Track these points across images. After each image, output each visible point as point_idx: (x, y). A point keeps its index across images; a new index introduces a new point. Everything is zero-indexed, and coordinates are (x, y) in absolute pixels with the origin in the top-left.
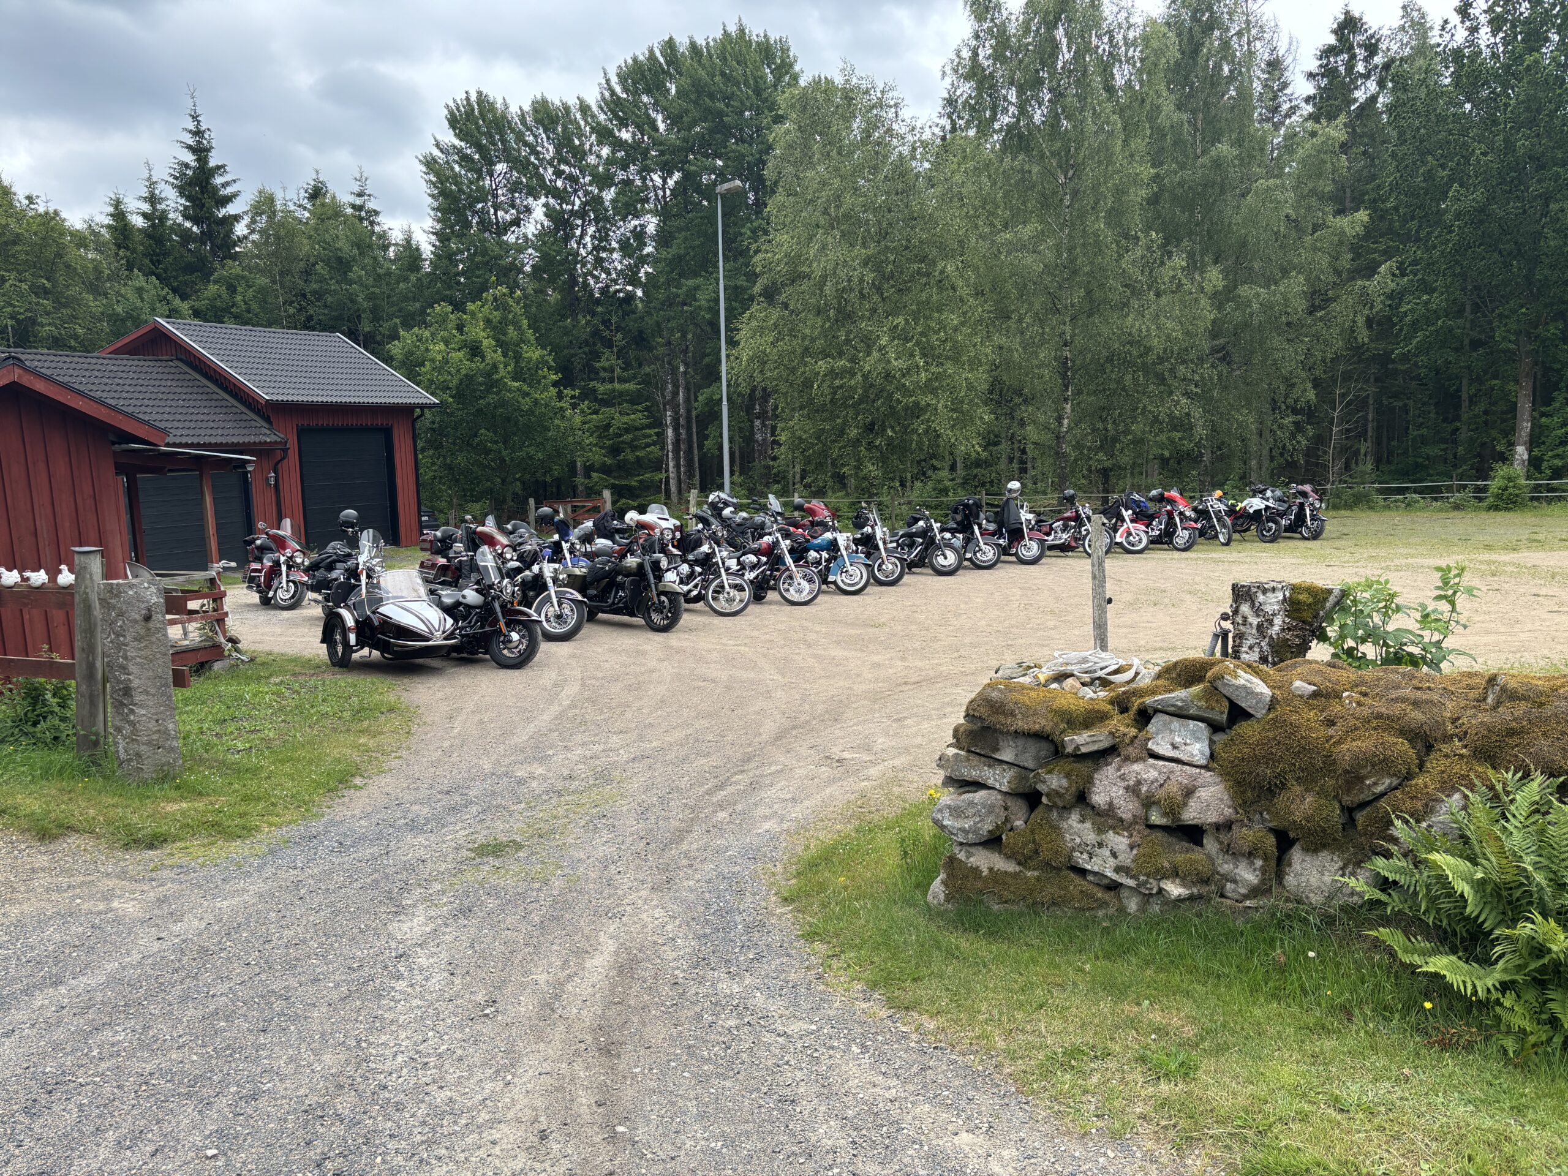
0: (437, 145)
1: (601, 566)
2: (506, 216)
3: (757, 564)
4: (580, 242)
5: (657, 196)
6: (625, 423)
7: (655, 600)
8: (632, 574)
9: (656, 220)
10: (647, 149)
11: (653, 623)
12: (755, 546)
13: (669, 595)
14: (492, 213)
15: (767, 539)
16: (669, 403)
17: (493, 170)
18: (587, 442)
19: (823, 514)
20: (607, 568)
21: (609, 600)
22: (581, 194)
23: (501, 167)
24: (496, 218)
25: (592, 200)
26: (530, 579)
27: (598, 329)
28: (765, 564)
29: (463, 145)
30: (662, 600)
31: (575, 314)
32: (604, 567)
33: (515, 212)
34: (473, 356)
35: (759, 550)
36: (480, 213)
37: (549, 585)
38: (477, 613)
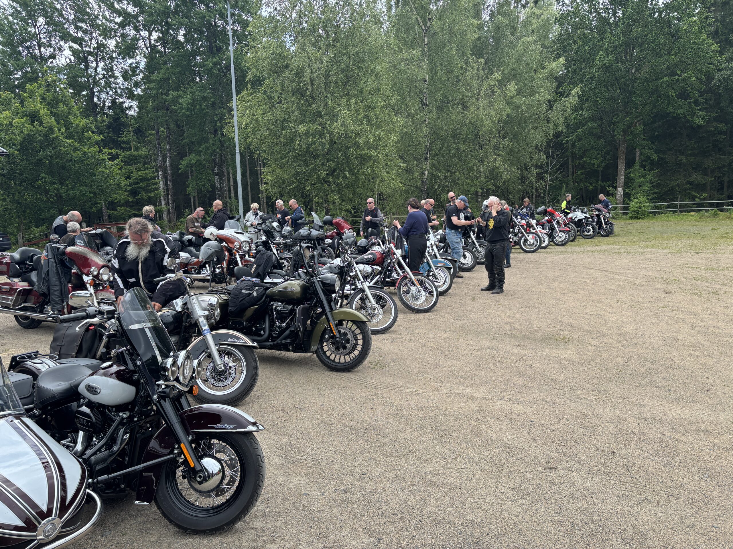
1: (247, 292)
2: (47, 52)
3: (371, 274)
4: (96, 72)
5: (145, 45)
6: (141, 176)
7: (335, 332)
8: (294, 299)
9: (145, 60)
10: (137, 16)
11: (331, 360)
12: (369, 256)
13: (350, 324)
14: (37, 48)
15: (377, 249)
16: (160, 167)
17: (36, 21)
18: (123, 184)
19: (347, 228)
20: (255, 294)
21: (262, 332)
22: (94, 42)
23: (41, 20)
24: (40, 52)
25: (101, 46)
26: (171, 319)
27: (111, 123)
28: (380, 273)
29: (14, 4)
30: (343, 331)
31: (95, 114)
32: (251, 292)
33: (52, 50)
34: (33, 121)
35: (374, 260)
36: (28, 48)
37: (204, 328)
38: (123, 419)
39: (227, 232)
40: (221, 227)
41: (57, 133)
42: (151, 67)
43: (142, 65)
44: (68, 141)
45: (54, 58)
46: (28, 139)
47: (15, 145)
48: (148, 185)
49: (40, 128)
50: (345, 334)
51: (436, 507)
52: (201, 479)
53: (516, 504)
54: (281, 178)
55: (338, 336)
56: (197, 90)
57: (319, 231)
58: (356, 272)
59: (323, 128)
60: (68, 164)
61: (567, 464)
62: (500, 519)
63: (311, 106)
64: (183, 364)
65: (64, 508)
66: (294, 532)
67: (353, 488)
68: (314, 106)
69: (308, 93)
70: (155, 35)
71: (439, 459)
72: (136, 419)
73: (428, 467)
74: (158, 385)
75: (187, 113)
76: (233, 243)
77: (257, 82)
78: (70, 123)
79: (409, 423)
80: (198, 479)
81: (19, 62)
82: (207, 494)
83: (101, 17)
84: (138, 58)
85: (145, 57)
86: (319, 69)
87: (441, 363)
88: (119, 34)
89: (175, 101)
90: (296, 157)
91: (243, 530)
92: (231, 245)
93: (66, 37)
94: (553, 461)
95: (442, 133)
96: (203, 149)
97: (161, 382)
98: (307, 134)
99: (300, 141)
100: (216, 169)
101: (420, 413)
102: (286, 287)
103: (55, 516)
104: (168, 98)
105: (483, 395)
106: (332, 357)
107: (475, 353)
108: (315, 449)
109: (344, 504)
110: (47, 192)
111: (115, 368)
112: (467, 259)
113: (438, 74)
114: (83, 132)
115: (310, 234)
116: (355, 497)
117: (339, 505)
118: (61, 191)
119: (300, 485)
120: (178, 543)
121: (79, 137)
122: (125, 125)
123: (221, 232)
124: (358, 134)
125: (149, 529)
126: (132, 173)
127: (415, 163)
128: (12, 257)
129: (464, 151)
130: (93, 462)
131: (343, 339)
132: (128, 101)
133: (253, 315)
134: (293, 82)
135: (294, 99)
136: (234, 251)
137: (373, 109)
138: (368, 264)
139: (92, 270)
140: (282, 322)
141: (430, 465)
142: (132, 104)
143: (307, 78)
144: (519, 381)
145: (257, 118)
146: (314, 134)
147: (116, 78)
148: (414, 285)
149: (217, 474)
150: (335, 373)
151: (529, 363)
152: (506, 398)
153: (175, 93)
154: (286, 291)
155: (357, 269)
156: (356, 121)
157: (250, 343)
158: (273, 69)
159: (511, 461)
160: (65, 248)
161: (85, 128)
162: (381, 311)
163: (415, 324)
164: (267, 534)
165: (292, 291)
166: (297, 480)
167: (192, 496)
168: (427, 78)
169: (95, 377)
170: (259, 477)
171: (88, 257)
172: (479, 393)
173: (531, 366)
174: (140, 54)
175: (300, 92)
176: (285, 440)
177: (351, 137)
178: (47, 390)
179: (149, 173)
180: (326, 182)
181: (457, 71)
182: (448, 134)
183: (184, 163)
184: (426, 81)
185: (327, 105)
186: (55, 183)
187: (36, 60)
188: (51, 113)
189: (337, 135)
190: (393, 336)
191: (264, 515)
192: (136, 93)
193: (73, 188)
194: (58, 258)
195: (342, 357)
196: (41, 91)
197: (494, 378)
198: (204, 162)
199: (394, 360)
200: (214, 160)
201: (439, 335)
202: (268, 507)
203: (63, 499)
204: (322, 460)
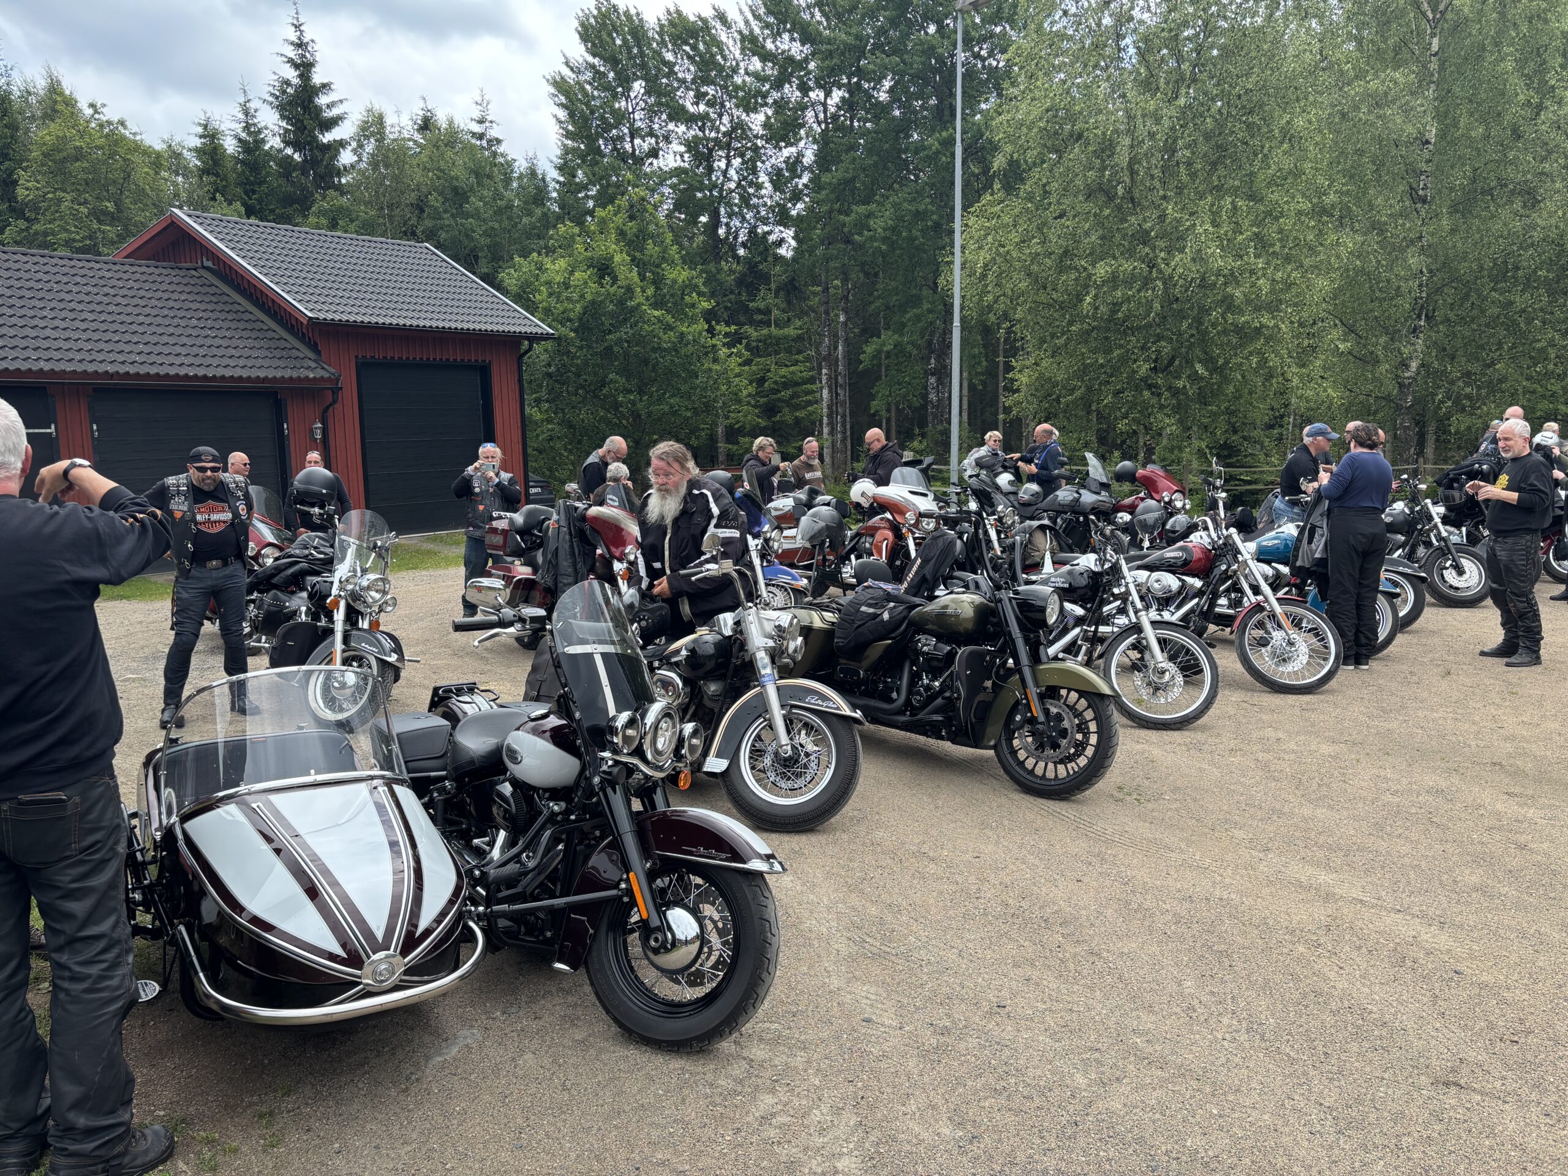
0: (567, 64)
1: (871, 610)
2: (643, 145)
3: (1179, 593)
4: (725, 176)
5: (816, 116)
6: (784, 377)
7: (1037, 711)
8: (959, 633)
9: (815, 147)
10: (806, 60)
11: (1026, 769)
12: (1172, 554)
13: (1074, 696)
14: (628, 139)
15: (1199, 539)
16: (824, 359)
17: (629, 89)
18: (745, 392)
19: (1168, 489)
20: (886, 616)
21: (894, 695)
22: (726, 119)
23: (638, 86)
24: (633, 146)
25: (739, 126)
26: (711, 650)
27: (744, 275)
28: (1200, 593)
29: (596, 61)
30: (1054, 710)
31: (718, 258)
32: (879, 612)
33: (653, 141)
34: (602, 277)
35: (1186, 563)
36: (614, 140)
37: (763, 672)
38: (553, 814)
39: (896, 491)
40: (883, 481)
41: (639, 298)
42: (824, 160)
43: (809, 158)
44: (657, 313)
45: (656, 156)
46: (593, 309)
47: (570, 320)
48: (795, 395)
49: (612, 290)
50: (1059, 718)
51: (1125, 1105)
52: (658, 945)
53: (1318, 1139)
54: (1050, 379)
55: (1042, 718)
56: (905, 200)
57: (1098, 493)
58: (1127, 586)
59: (1152, 266)
60: (653, 356)
61: (1498, 1084)
62: (1264, 1164)
63: (1126, 221)
64: (656, 727)
65: (410, 942)
66: (817, 1082)
67: (966, 1027)
68: (1133, 219)
69: (1120, 190)
70: (837, 95)
71: (1178, 1010)
72: (573, 817)
73: (1148, 1021)
74: (603, 759)
75: (884, 247)
76: (902, 513)
77: (1014, 176)
78: (663, 277)
79: (1146, 923)
80: (653, 943)
81: (596, 169)
82: (672, 974)
83: (742, 71)
84: (802, 144)
85: (815, 141)
86: (1152, 135)
87: (1286, 810)
88: (770, 101)
89: (862, 225)
90: (1088, 332)
91: (729, 1059)
92: (899, 519)
93: (678, 114)
94: (1465, 1070)
95: (1463, 268)
96: (909, 320)
97: (606, 754)
98: (1113, 280)
99: (1096, 296)
100: (933, 361)
101: (1182, 909)
102: (946, 607)
103: (395, 951)
104: (847, 219)
105: (1356, 893)
106: (1030, 763)
107: (1388, 798)
108: (924, 939)
109: (931, 1056)
110: (616, 406)
111: (554, 721)
112: (1466, 576)
113: (1462, 124)
114: (683, 294)
115: (1077, 500)
116: (962, 1046)
117: (924, 1055)
118: (639, 406)
119: (865, 1001)
120: (614, 1052)
121: (675, 304)
122: (765, 278)
123: (883, 491)
124: (1232, 278)
125: (578, 1019)
126: (769, 371)
127: (1383, 340)
128: (511, 521)
129: (1524, 311)
130: (491, 879)
131: (1054, 728)
132: (778, 229)
133: (881, 658)
134: (1091, 169)
135: (1089, 206)
136: (904, 530)
137: (1277, 219)
138: (1173, 573)
139: (627, 551)
140: (934, 679)
141: (1153, 1018)
142: (784, 235)
143: (1122, 157)
144: (1472, 877)
145: (1008, 252)
146: (1129, 282)
147: (759, 187)
148: (1280, 626)
149: (692, 941)
150: (1031, 799)
151: (1522, 839)
152: (1415, 910)
153: (862, 209)
154: (943, 615)
155: (1129, 580)
156: (1228, 246)
157: (847, 711)
158: (1050, 144)
159: (1355, 1049)
160: (586, 509)
161: (686, 287)
162: (1179, 679)
163: (1265, 717)
164: (768, 1074)
165: (957, 616)
166: (863, 990)
167: (649, 976)
168: (1432, 134)
169: (520, 733)
170: (762, 961)
171: (623, 526)
172: (1350, 888)
173: (1522, 847)
174: (807, 137)
175: (1102, 191)
176: (873, 910)
177: (1214, 284)
178: (466, 750)
179: (799, 371)
180: (1149, 387)
181: (1514, 113)
182: (1482, 268)
183: (869, 349)
184: (1428, 142)
185: (1162, 217)
186: (630, 392)
187: (625, 162)
188: (632, 260)
189: (1181, 282)
190: (1199, 736)
191: (776, 1041)
192: (794, 213)
193: (660, 400)
194: (575, 526)
195: (1051, 766)
196: (619, 220)
197: (1407, 860)
198: (909, 348)
199: (1176, 790)
200: (930, 343)
201: (1313, 747)
202: (790, 1028)
203: (413, 922)
204: (929, 962)
